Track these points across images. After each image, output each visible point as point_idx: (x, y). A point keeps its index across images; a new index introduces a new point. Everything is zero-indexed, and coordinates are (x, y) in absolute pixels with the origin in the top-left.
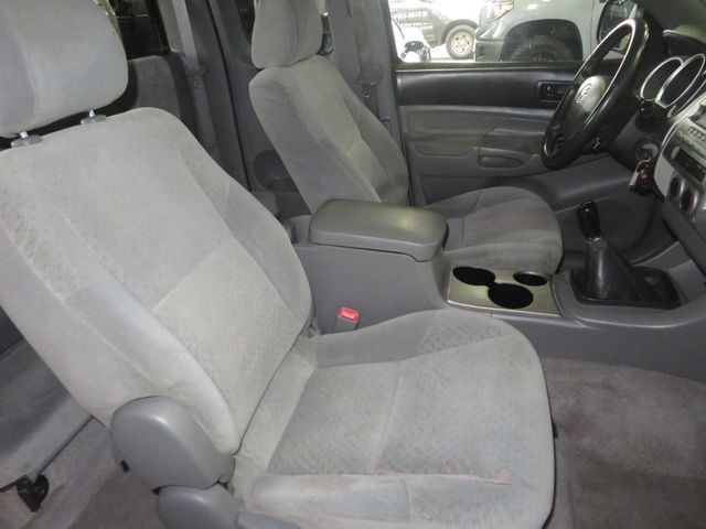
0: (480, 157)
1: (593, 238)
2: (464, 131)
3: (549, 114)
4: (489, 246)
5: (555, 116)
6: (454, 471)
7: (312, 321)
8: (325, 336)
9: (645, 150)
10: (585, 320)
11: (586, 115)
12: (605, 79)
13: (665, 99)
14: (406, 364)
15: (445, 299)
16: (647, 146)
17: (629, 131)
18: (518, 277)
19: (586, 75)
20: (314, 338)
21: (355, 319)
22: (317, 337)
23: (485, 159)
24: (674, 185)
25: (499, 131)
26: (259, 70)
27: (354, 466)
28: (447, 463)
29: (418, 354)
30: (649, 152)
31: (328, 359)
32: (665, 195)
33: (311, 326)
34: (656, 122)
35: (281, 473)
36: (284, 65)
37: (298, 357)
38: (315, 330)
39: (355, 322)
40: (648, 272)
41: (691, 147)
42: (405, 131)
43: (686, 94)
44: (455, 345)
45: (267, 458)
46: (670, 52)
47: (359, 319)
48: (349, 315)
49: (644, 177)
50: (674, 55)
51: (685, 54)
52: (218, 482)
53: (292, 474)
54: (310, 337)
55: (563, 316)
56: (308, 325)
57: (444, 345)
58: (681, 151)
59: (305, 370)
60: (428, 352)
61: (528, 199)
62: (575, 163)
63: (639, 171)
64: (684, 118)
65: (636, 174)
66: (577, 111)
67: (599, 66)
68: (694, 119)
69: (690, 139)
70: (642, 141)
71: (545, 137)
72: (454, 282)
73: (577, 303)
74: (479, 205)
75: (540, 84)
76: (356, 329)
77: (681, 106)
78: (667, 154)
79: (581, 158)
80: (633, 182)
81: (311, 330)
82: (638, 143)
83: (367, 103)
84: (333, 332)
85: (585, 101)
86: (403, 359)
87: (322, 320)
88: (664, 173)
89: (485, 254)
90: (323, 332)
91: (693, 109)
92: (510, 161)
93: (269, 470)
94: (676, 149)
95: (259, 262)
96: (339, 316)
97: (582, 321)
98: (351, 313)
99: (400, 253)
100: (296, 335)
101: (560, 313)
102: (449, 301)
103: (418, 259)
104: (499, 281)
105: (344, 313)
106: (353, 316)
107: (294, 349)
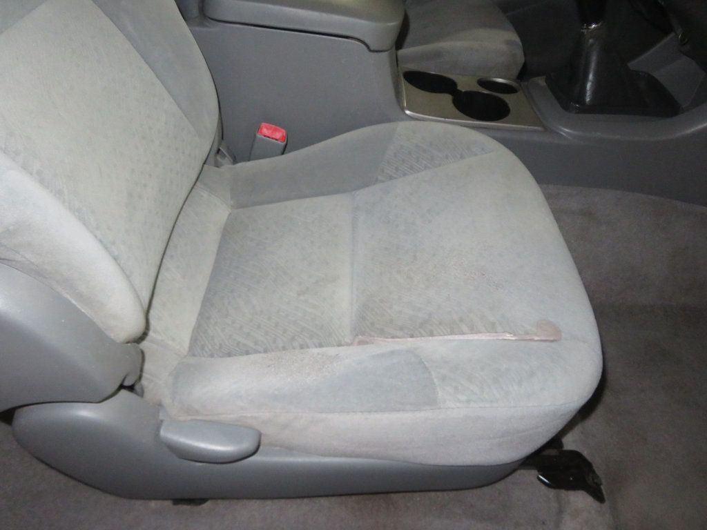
1: (590, 24)
4: (445, 45)
6: (473, 330)
7: (220, 144)
8: (239, 165)
14: (363, 195)
15: (403, 109)
18: (484, 83)
20: (222, 169)
21: (283, 139)
22: (227, 167)
27: (322, 336)
28: (461, 320)
29: (377, 181)
33: (219, 151)
35: (212, 356)
37: (205, 194)
38: (224, 156)
39: (283, 144)
44: (426, 167)
45: (185, 337)
47: (286, 139)
48: (270, 133)
52: (122, 387)
53: (229, 355)
54: (217, 165)
55: (546, 129)
56: (215, 149)
57: (411, 168)
59: (217, 211)
60: (391, 178)
72: (404, 84)
73: (565, 113)
76: (283, 153)
81: (219, 158)
84: (249, 160)
86: (358, 188)
87: (231, 146)
89: (437, 54)
90: (235, 160)
93: (192, 351)
96: (259, 136)
97: (565, 132)
98: (275, 130)
99: (347, 37)
100: (202, 163)
101: (543, 126)
102: (408, 112)
103: (372, 48)
104: (462, 87)
105: (265, 131)
106: (278, 135)
107: (198, 183)
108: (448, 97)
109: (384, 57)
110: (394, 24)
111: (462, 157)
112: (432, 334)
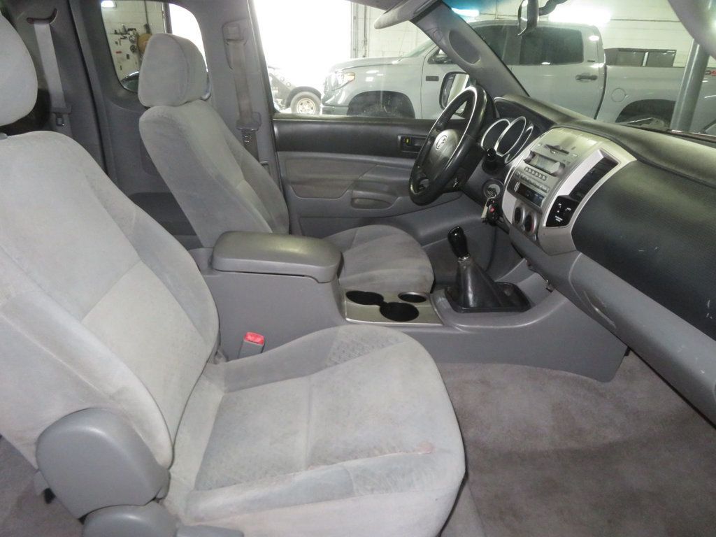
0: (353, 199)
1: (462, 257)
2: (335, 176)
3: (411, 163)
4: (375, 273)
5: (416, 165)
6: (382, 452)
7: (218, 349)
8: (231, 362)
9: (490, 189)
10: (463, 326)
11: (446, 160)
12: (457, 133)
13: (501, 149)
14: (316, 377)
15: (344, 317)
16: (494, 186)
17: (478, 173)
18: (403, 296)
19: (440, 129)
20: (218, 366)
21: (262, 342)
22: (222, 365)
23: (357, 201)
24: (518, 213)
25: (368, 176)
26: (147, 108)
27: (285, 467)
28: (375, 447)
29: (326, 367)
30: (494, 190)
31: (236, 383)
32: (511, 222)
33: (217, 353)
34: (497, 167)
35: (210, 489)
36: (174, 105)
37: (207, 383)
38: (220, 357)
39: (261, 345)
40: (504, 286)
41: (528, 182)
42: (282, 175)
43: (517, 145)
44: (360, 355)
45: (192, 478)
46: (498, 116)
48: (253, 339)
49: (493, 210)
50: (501, 118)
51: (512, 117)
52: (154, 499)
53: (223, 486)
54: (215, 363)
55: (445, 325)
56: (214, 353)
57: (350, 356)
58: (521, 185)
59: (214, 394)
60: (336, 364)
61: (396, 235)
62: (433, 204)
63: (488, 206)
64: (518, 163)
65: (486, 209)
66: (438, 157)
67: (446, 123)
68: (527, 161)
69: (526, 176)
70: (488, 182)
71: (410, 181)
72: (347, 303)
73: (456, 313)
74: (355, 241)
75: (399, 137)
76: (262, 352)
77: (514, 154)
78: (511, 189)
79: (445, 196)
80: (484, 215)
81: (217, 359)
82: (485, 183)
83: (246, 146)
84: (238, 358)
85: (442, 149)
86: (313, 372)
87: (226, 349)
88: (509, 203)
89: (371, 279)
90: (228, 360)
91: (526, 154)
92: (379, 203)
93: (197, 488)
94: (517, 185)
95: (169, 287)
96: (245, 341)
97: (460, 327)
98: (257, 336)
99: (303, 276)
100: (205, 361)
101: (442, 323)
102: (348, 319)
103: (320, 281)
104: (387, 300)
105: (250, 338)
106: (259, 340)
107: (202, 376)
108: (377, 307)
109: (328, 286)
110: (333, 266)
111: (383, 346)
112: (356, 458)
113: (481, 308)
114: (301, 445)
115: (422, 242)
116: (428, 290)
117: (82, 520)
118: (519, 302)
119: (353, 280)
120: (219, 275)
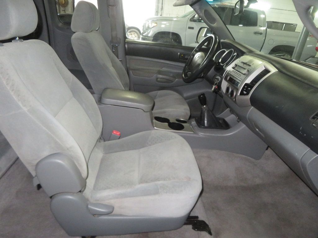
0: (157, 78)
1: (203, 106)
2: (151, 68)
3: (184, 65)
4: (166, 110)
5: (186, 66)
6: (170, 179)
7: (101, 136)
8: (106, 142)
9: (216, 79)
10: (202, 134)
11: (199, 65)
12: (205, 54)
13: (223, 62)
14: (142, 150)
15: (154, 127)
16: (218, 77)
17: (212, 71)
18: (178, 120)
19: (197, 52)
22: (102, 143)
23: (159, 79)
24: (228, 89)
25: (164, 69)
26: (75, 33)
27: (130, 184)
28: (167, 177)
29: (146, 146)
30: (218, 79)
31: (108, 151)
32: (224, 93)
33: (100, 138)
34: (220, 69)
35: (100, 190)
36: (86, 32)
37: (97, 150)
38: (102, 140)
39: (119, 136)
40: (219, 119)
41: (233, 76)
42: (127, 66)
43: (229, 61)
44: (160, 142)
45: (93, 186)
46: (221, 48)
47: (120, 135)
48: (116, 133)
49: (217, 87)
50: (223, 49)
51: (227, 49)
52: (80, 191)
53: (105, 189)
54: (100, 142)
55: (195, 133)
57: (156, 142)
58: (230, 78)
59: (99, 154)
60: (150, 145)
61: (175, 95)
62: (191, 83)
63: (215, 85)
64: (229, 68)
65: (214, 86)
66: (196, 63)
67: (200, 49)
68: (233, 68)
69: (233, 74)
70: (216, 75)
71: (183, 73)
72: (154, 121)
73: (199, 128)
74: (157, 96)
75: (179, 54)
76: (119, 139)
77: (228, 65)
78: (226, 79)
79: (198, 80)
80: (213, 89)
81: (100, 140)
82: (214, 76)
83: (113, 52)
84: (109, 140)
85: (198, 60)
86: (141, 148)
87: (104, 137)
88: (224, 85)
89: (165, 112)
90: (105, 141)
91: (233, 65)
92: (168, 81)
93: (94, 189)
94: (229, 77)
96: (113, 134)
97: (201, 134)
98: (118, 132)
99: (138, 108)
100: (96, 140)
101: (194, 132)
102: (155, 128)
103: (145, 111)
104: (171, 121)
105: (115, 132)
106: (118, 134)
107: (95, 147)
108: (167, 124)
109: (148, 113)
110: (151, 105)
111: (170, 139)
113: (210, 127)
114: (136, 176)
115: (186, 99)
116: (188, 119)
117: (51, 197)
118: (225, 126)
119: (157, 112)
120: (103, 106)
